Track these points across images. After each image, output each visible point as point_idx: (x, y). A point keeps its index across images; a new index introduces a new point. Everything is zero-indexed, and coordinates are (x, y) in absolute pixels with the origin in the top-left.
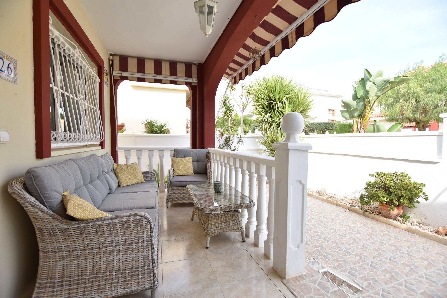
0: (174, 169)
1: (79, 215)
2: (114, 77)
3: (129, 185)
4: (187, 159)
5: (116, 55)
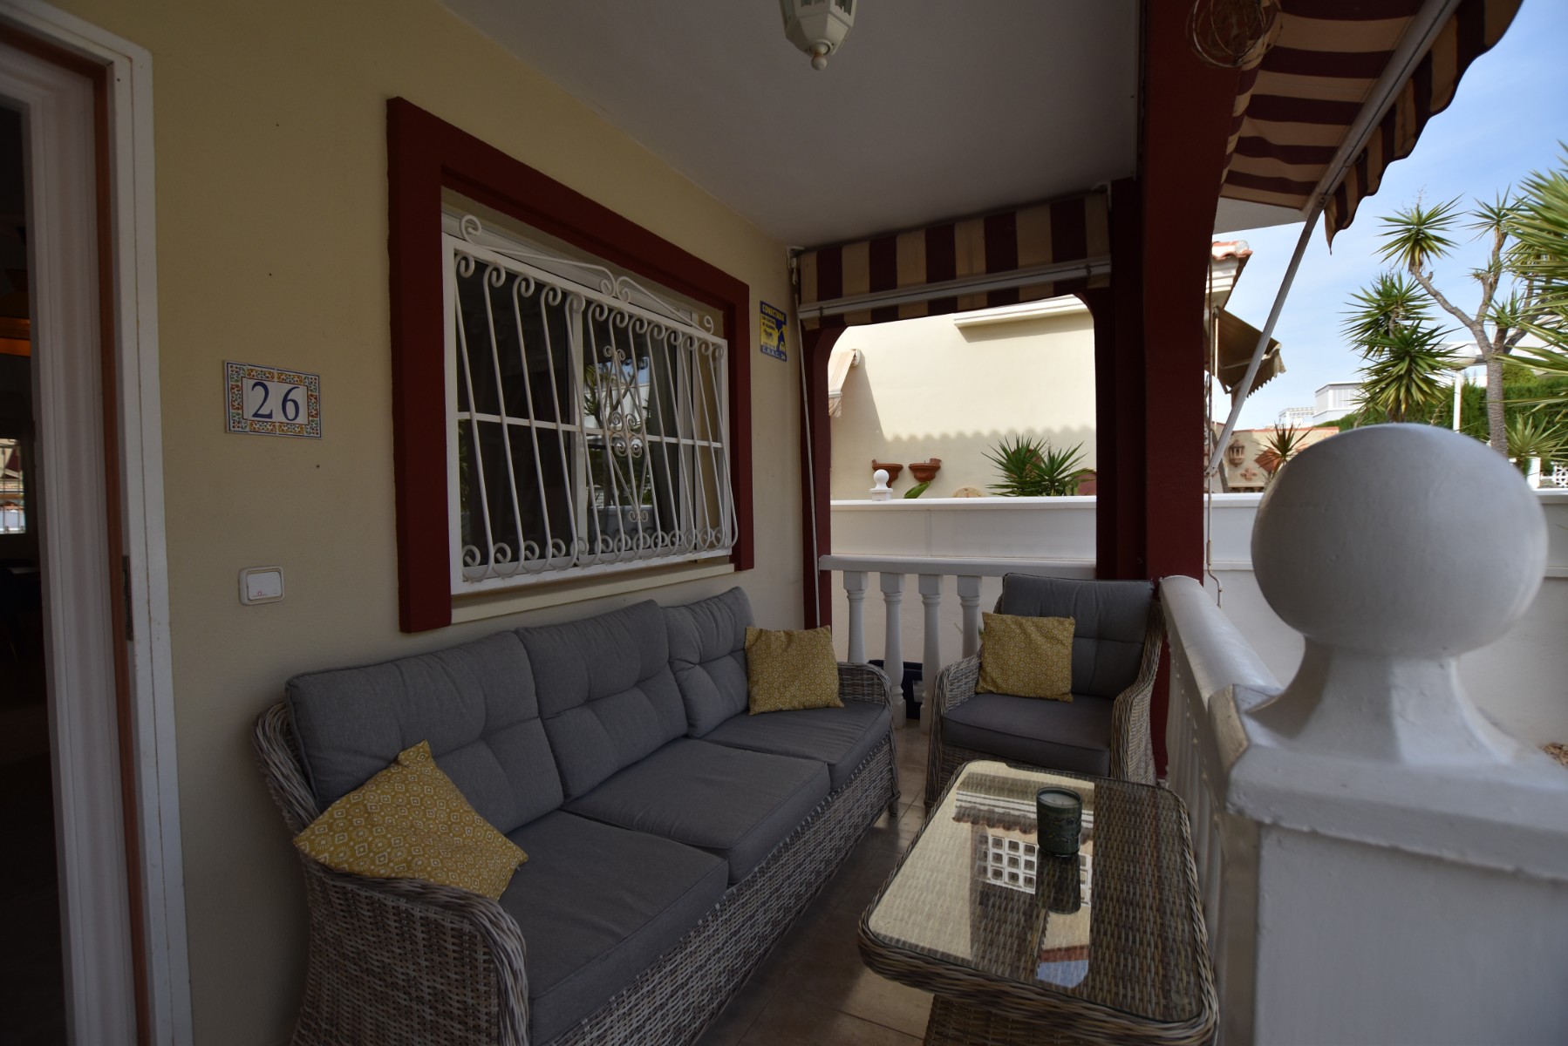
0: (985, 665)
1: (327, 855)
2: (805, 324)
3: (781, 711)
4: (1049, 622)
5: (808, 250)
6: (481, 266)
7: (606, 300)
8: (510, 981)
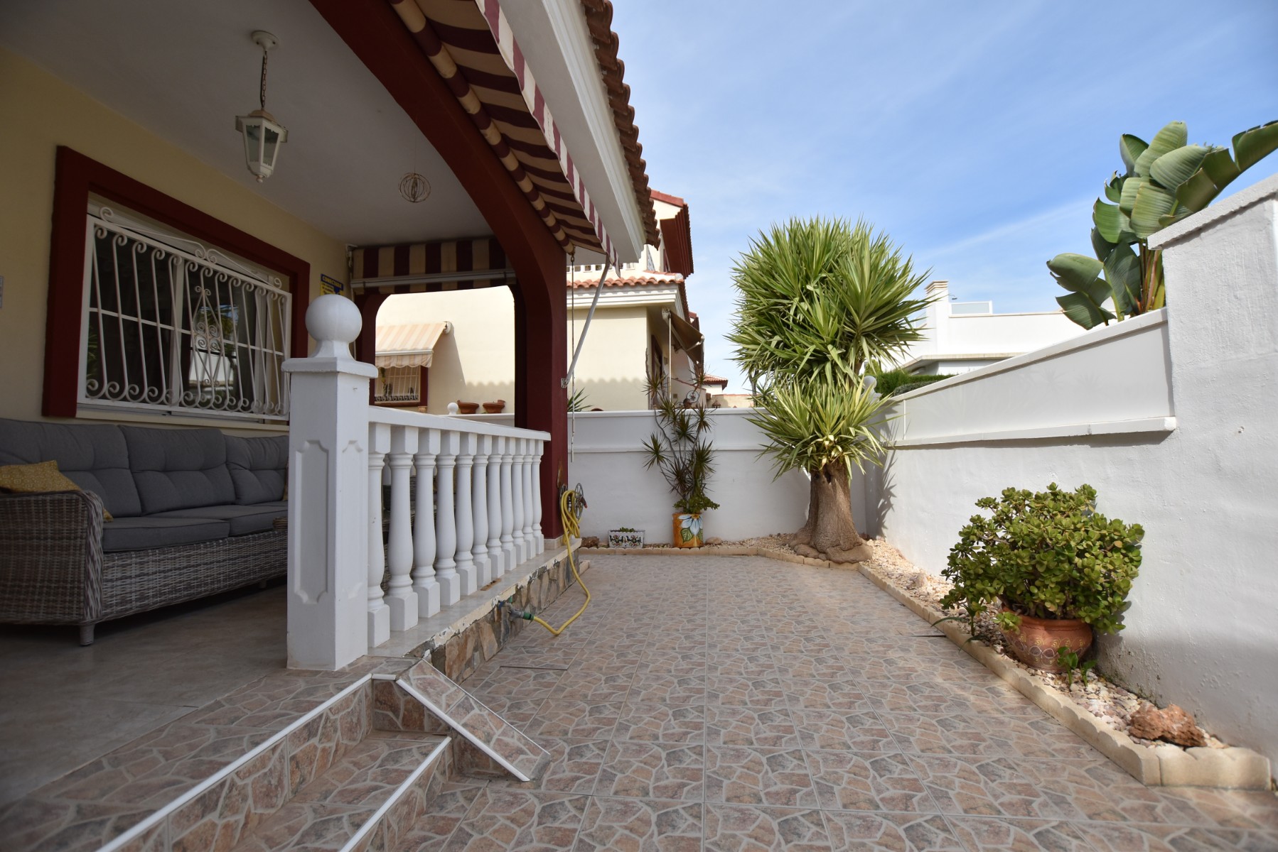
5: (359, 248)
6: (111, 234)
7: (198, 260)
8: (94, 515)
